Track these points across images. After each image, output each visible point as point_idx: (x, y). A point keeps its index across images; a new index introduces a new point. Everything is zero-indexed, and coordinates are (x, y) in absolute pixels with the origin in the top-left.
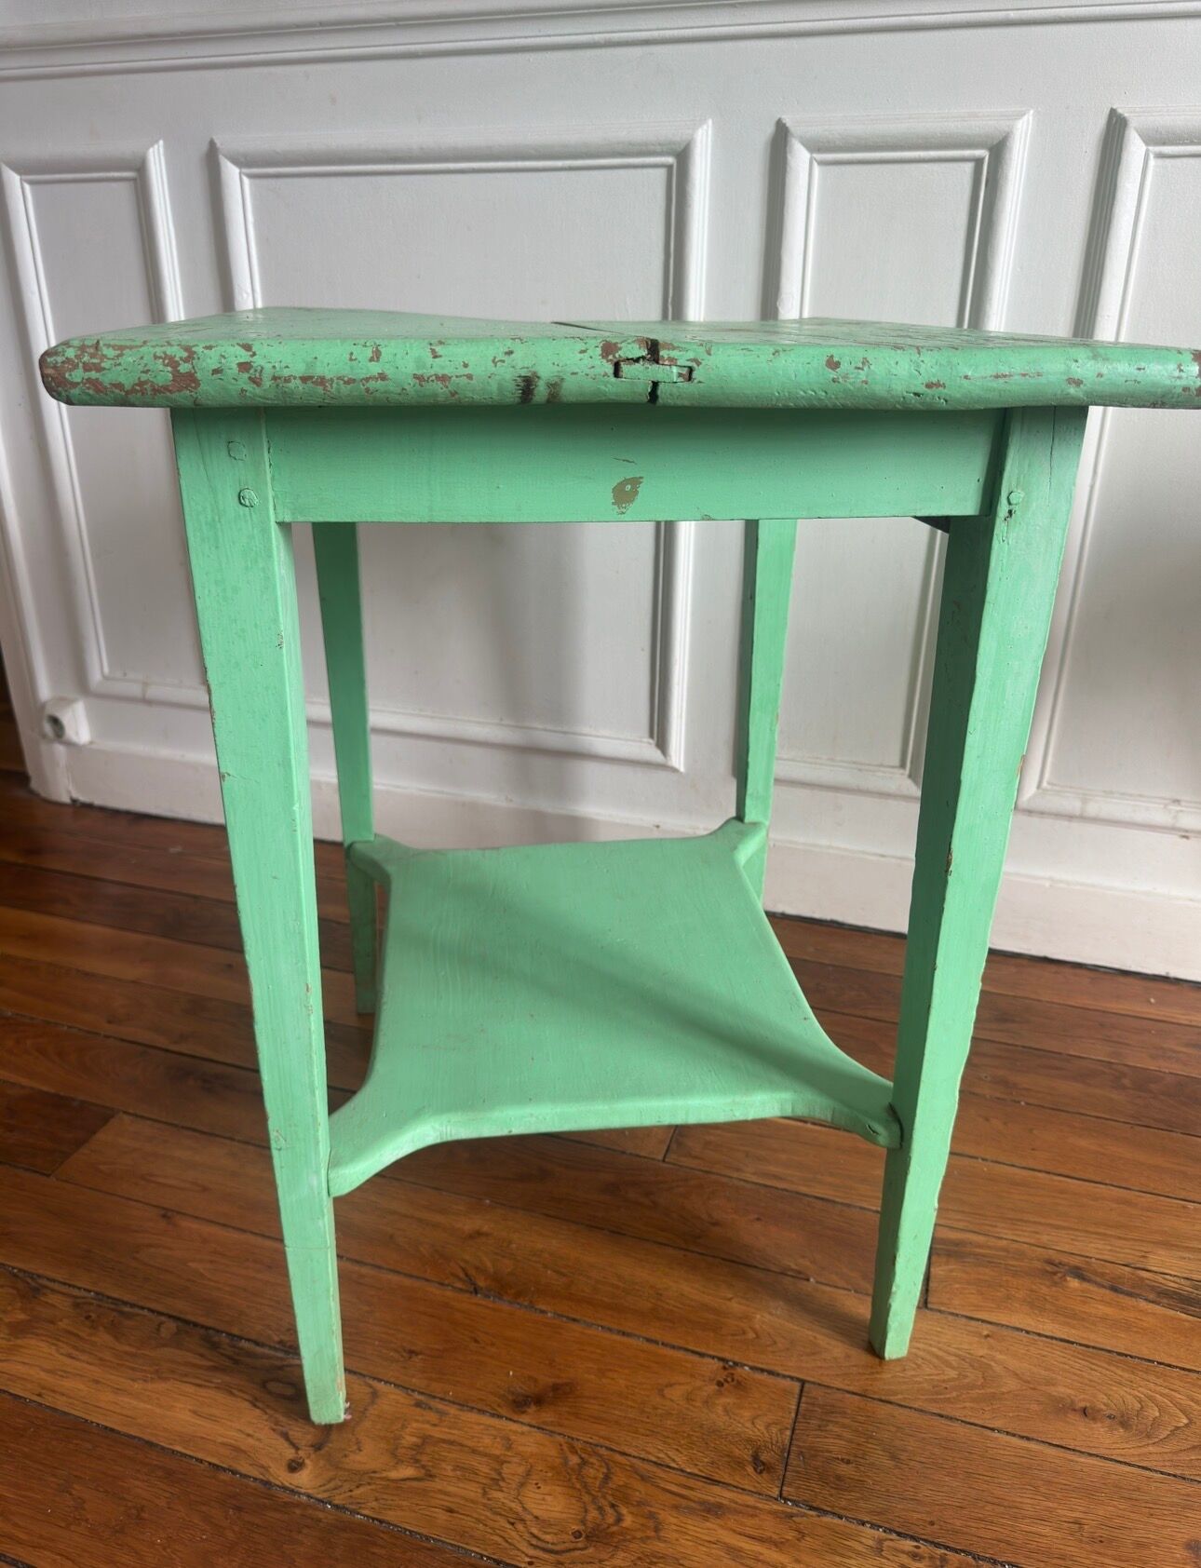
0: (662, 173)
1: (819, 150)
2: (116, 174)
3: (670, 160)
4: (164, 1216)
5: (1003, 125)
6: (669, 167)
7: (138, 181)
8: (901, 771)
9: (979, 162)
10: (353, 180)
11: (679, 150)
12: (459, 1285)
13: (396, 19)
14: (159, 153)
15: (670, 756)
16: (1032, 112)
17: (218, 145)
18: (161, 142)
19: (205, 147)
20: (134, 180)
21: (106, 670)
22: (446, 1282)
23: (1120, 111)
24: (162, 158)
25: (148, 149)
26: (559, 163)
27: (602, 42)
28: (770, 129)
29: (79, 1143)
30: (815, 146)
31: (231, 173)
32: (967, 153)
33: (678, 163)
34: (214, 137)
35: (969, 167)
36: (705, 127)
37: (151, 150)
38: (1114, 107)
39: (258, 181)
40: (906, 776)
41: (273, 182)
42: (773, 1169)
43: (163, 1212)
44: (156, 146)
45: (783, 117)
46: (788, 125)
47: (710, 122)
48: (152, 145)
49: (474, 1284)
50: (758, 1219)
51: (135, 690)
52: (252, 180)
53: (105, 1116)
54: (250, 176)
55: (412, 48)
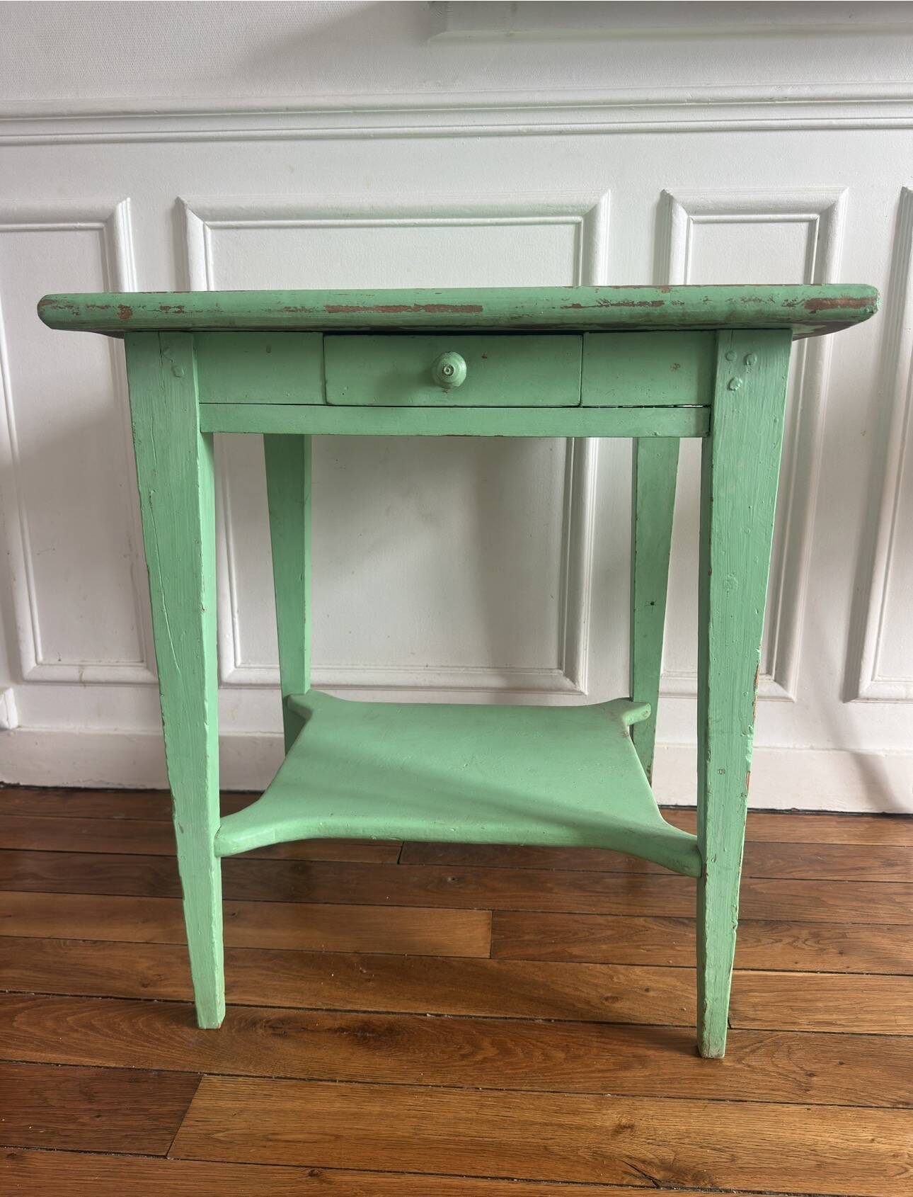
0: (572, 227)
1: (696, 213)
2: (83, 225)
3: (579, 219)
4: (311, 1175)
5: (831, 197)
6: (578, 224)
7: (105, 230)
8: (769, 677)
9: (812, 223)
10: (307, 231)
11: (587, 211)
12: (638, 1183)
13: (354, 108)
14: (126, 208)
15: (579, 682)
16: (848, 188)
17: (186, 202)
18: (129, 199)
19: (170, 204)
20: (100, 229)
21: (41, 658)
22: (625, 1182)
23: (910, 189)
24: (129, 212)
25: (117, 204)
26: (488, 220)
27: (525, 131)
28: (656, 198)
29: (181, 1116)
30: (693, 210)
31: (196, 225)
32: (804, 216)
33: (585, 220)
34: (180, 196)
35: (805, 226)
36: (607, 195)
37: (120, 204)
38: (905, 186)
39: (219, 232)
40: (772, 681)
41: (233, 233)
42: (819, 1017)
43: (309, 1171)
44: (124, 202)
45: (666, 189)
46: (672, 194)
47: (610, 191)
48: (121, 202)
49: (650, 1178)
50: (841, 1063)
51: (73, 674)
52: (214, 231)
53: (193, 1083)
54: (212, 228)
55: (365, 131)
